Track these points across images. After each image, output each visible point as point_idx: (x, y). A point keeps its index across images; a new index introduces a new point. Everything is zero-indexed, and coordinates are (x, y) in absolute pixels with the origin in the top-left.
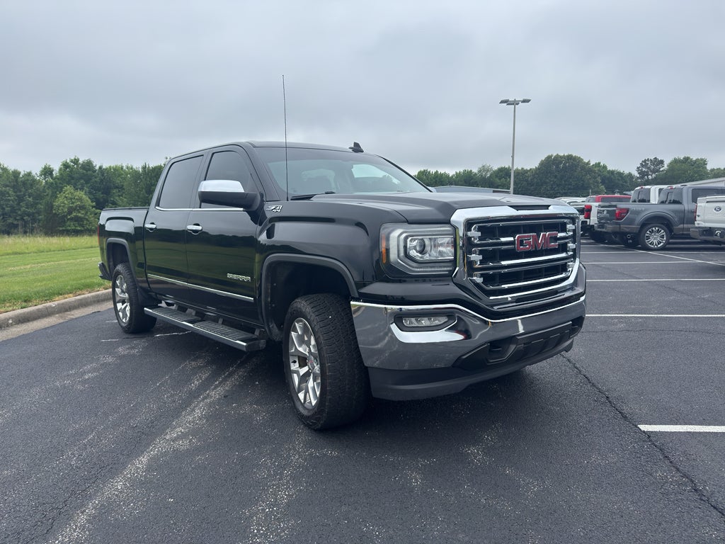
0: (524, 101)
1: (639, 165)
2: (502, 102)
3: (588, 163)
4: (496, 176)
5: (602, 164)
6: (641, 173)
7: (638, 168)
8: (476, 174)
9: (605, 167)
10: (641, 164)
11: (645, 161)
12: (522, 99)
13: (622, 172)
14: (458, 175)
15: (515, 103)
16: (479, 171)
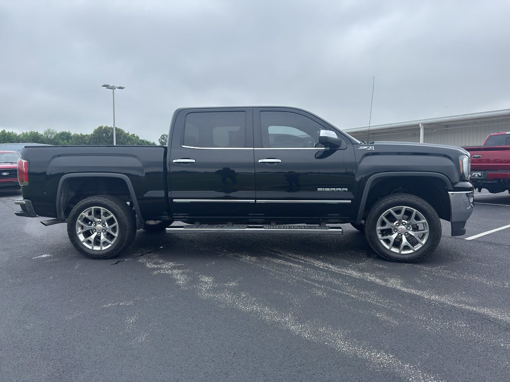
0: (120, 88)
1: (160, 138)
2: (104, 86)
3: (128, 134)
4: (60, 138)
5: (135, 135)
6: (161, 142)
7: (159, 139)
8: (42, 135)
9: (138, 137)
10: (161, 137)
11: (163, 136)
12: (118, 86)
13: (149, 141)
14: (25, 135)
15: (113, 88)
16: (46, 133)
